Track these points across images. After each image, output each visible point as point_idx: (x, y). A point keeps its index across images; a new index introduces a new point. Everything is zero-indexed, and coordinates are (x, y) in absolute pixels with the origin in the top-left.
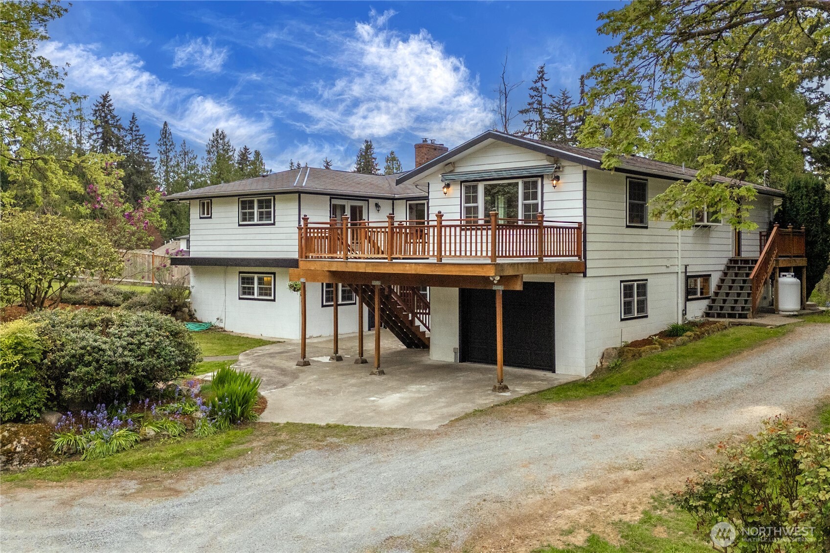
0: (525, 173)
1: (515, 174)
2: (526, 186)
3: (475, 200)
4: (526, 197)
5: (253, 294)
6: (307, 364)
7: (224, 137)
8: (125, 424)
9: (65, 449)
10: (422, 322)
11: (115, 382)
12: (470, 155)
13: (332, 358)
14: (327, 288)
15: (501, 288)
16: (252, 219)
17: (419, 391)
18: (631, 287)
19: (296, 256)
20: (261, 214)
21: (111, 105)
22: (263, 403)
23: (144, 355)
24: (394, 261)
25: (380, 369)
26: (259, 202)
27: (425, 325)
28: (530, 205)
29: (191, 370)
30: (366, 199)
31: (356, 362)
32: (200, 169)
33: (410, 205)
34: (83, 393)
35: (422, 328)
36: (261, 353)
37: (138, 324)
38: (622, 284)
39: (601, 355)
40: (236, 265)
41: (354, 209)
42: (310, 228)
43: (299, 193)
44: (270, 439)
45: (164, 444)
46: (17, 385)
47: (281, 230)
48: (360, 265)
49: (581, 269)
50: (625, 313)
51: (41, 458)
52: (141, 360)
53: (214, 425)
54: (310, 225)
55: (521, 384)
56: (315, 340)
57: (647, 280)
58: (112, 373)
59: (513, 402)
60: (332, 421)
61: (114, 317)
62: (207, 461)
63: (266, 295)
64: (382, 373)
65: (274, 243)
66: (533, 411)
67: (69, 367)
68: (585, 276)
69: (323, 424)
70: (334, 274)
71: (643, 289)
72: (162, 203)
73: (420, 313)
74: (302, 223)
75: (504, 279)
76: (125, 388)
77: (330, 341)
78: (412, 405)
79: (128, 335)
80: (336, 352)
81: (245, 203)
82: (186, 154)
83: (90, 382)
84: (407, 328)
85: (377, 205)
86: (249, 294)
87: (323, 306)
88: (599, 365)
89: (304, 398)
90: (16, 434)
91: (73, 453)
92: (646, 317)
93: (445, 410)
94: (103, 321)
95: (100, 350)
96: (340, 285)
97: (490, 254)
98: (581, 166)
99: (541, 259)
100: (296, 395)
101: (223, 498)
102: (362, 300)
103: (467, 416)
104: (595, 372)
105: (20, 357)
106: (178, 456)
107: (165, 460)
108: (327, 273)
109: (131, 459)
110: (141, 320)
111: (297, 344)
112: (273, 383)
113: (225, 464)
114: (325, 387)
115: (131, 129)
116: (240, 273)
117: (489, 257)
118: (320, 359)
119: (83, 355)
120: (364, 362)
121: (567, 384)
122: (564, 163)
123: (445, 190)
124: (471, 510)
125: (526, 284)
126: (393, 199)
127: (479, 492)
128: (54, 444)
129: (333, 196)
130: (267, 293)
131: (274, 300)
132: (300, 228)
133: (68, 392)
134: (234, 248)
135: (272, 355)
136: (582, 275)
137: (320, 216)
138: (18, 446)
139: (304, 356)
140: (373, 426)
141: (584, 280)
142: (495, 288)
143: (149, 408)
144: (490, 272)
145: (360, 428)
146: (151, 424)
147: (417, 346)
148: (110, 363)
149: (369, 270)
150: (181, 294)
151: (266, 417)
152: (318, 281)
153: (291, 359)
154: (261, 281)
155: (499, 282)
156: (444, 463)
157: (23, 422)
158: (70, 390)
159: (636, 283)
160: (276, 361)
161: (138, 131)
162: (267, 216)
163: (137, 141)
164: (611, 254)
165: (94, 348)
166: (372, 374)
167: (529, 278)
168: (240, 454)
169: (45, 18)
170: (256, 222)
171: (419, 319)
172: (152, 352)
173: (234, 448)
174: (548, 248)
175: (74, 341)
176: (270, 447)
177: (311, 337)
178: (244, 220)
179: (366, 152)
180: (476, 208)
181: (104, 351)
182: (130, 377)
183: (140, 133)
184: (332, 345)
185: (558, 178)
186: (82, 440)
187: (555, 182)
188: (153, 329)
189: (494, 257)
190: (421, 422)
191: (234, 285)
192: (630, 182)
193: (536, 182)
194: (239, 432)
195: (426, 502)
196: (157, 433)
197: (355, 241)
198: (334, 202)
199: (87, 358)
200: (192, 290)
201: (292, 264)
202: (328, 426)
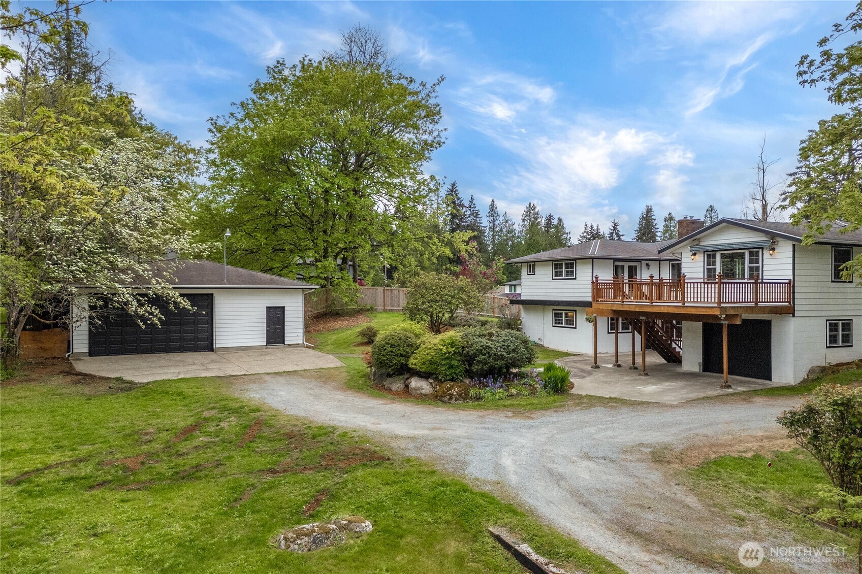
0: (749, 246)
1: (742, 246)
2: (751, 254)
3: (714, 263)
4: (751, 262)
5: (562, 324)
6: (598, 367)
7: (534, 208)
8: (502, 387)
9: (474, 396)
10: (678, 345)
11: (497, 364)
12: (712, 233)
13: (614, 365)
14: (611, 321)
15: (726, 322)
16: (561, 275)
17: (670, 386)
18: (836, 325)
19: (590, 300)
20: (567, 272)
21: (457, 190)
22: (572, 386)
23: (510, 352)
24: (654, 304)
25: (645, 372)
26: (566, 264)
27: (680, 347)
28: (753, 267)
29: (533, 363)
30: (639, 261)
31: (631, 368)
32: (517, 233)
33: (672, 264)
34: (482, 368)
35: (678, 349)
36: (568, 360)
37: (506, 336)
38: (828, 322)
39: (808, 370)
40: (551, 305)
41: (630, 268)
42: (600, 283)
43: (592, 259)
44: (577, 401)
45: (521, 398)
46: (453, 362)
47: (580, 283)
48: (631, 306)
49: (790, 311)
50: (830, 343)
51: (465, 399)
52: (509, 354)
53: (546, 392)
54: (599, 282)
55: (742, 386)
56: (603, 355)
57: (852, 320)
58: (495, 360)
59: (732, 394)
60: (612, 396)
61: (494, 332)
62: (545, 408)
63: (570, 324)
64: (647, 375)
65: (576, 291)
66: (745, 400)
67: (475, 355)
68: (794, 316)
69: (608, 397)
70: (615, 312)
71: (847, 326)
72: (504, 265)
73: (676, 340)
74: (594, 279)
75: (728, 317)
76: (501, 368)
77: (613, 356)
78: (664, 391)
79: (502, 341)
80: (617, 361)
81: (557, 265)
82: (507, 221)
83: (486, 364)
84: (667, 349)
85: (647, 265)
86: (559, 323)
87: (608, 333)
88: (806, 377)
89: (596, 384)
90: (453, 386)
91: (478, 398)
92: (852, 346)
93: (684, 396)
94: (488, 333)
95: (490, 347)
96: (620, 319)
97: (717, 301)
98: (791, 242)
99: (756, 303)
100: (591, 382)
101: (555, 422)
102: (634, 329)
103: (698, 399)
104: (802, 382)
105: (454, 349)
106: (529, 404)
107: (523, 406)
108: (610, 311)
109: (507, 403)
110: (508, 334)
111: (591, 357)
112: (577, 376)
113: (554, 409)
114: (609, 380)
115: (470, 207)
116: (553, 310)
117: (717, 303)
118: (606, 365)
119: (481, 350)
120: (636, 368)
121: (777, 387)
122: (779, 239)
123: (693, 257)
124: (688, 438)
125: (744, 321)
126: (660, 260)
127: (696, 432)
128: (470, 393)
129: (615, 260)
130: (571, 323)
131: (576, 328)
132: (593, 283)
133: (475, 368)
134: (549, 294)
135: (574, 362)
136: (791, 315)
137: (606, 275)
138: (454, 392)
139: (596, 363)
140: (637, 400)
141: (794, 318)
142: (722, 322)
143: (513, 381)
144: (717, 312)
145: (630, 400)
146: (513, 388)
147: (674, 362)
148: (495, 355)
149: (637, 310)
150: (516, 322)
151: (574, 391)
152: (605, 316)
153: (587, 364)
154: (566, 315)
155: (725, 319)
156: (677, 418)
157: (455, 381)
158: (476, 367)
159: (840, 322)
160: (578, 365)
161: (475, 207)
162: (571, 274)
163: (475, 214)
164: (818, 301)
165: (486, 346)
166: (640, 375)
167: (745, 316)
168: (561, 406)
169: (432, 149)
170: (564, 277)
171: (675, 343)
172: (514, 350)
173: (558, 404)
174: (761, 297)
175: (477, 342)
176: (578, 404)
177: (600, 353)
178: (556, 276)
179: (647, 215)
180: (715, 269)
181: (491, 348)
182: (504, 362)
183: (476, 209)
184: (614, 358)
185: (774, 249)
186: (482, 392)
187: (771, 252)
188: (514, 339)
189: (720, 302)
190: (668, 400)
191: (550, 317)
192: (835, 250)
193: (758, 252)
194: (560, 397)
195: (663, 433)
196: (517, 393)
197: (631, 289)
198: (617, 263)
199: (484, 351)
200: (523, 320)
201: (587, 304)
202: (611, 398)
